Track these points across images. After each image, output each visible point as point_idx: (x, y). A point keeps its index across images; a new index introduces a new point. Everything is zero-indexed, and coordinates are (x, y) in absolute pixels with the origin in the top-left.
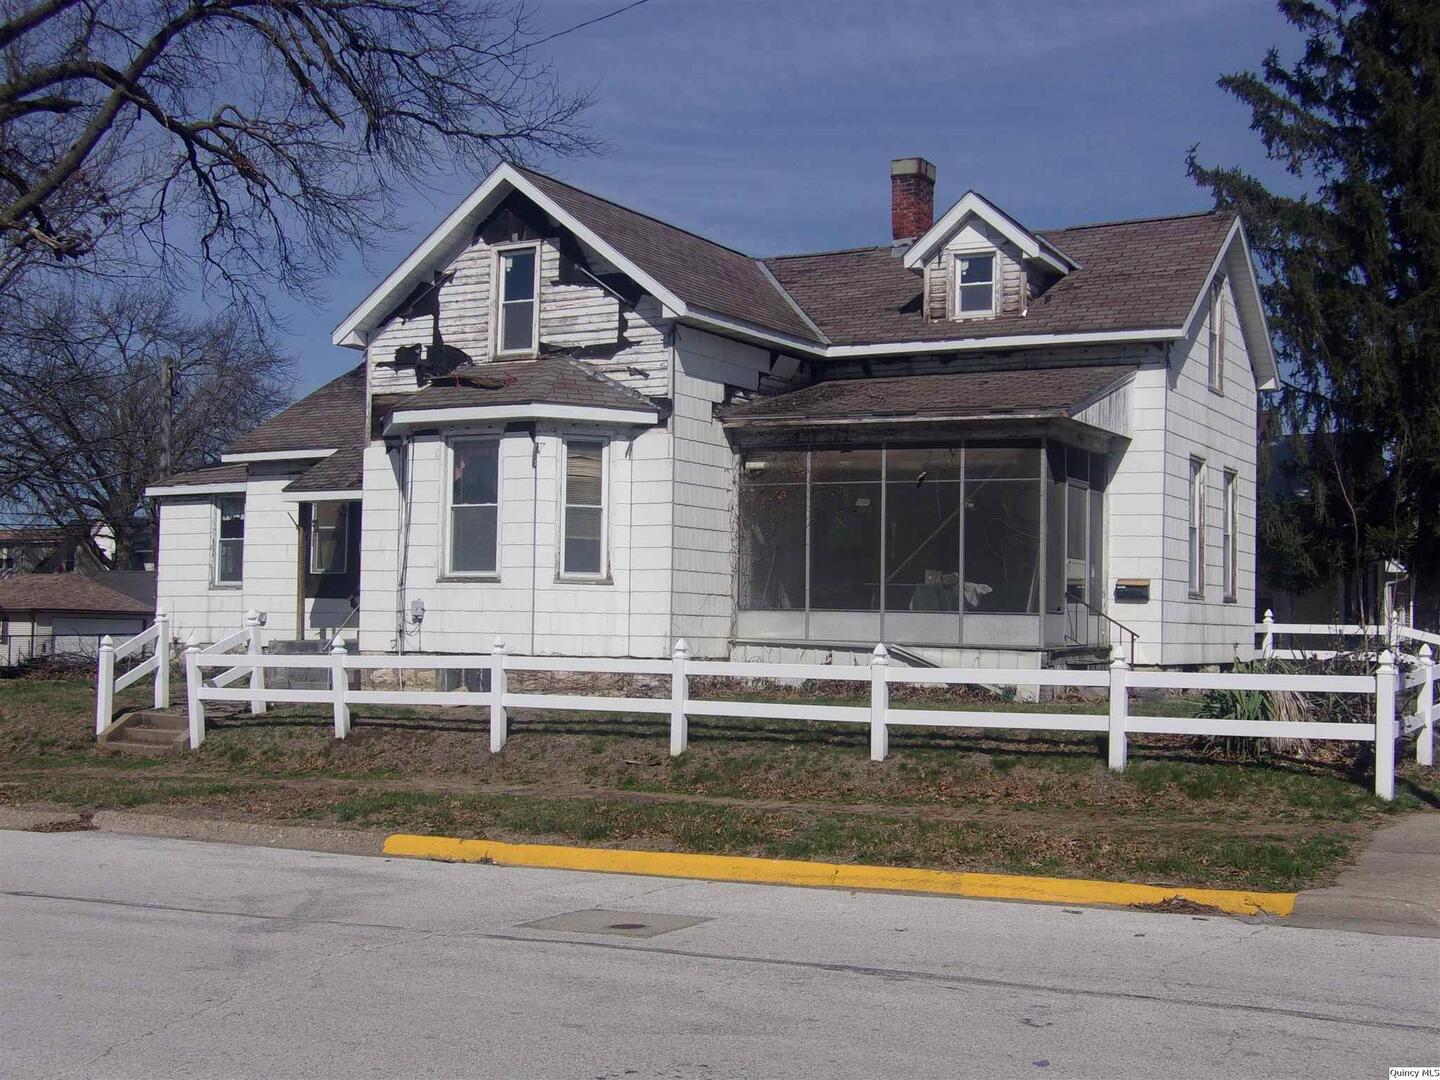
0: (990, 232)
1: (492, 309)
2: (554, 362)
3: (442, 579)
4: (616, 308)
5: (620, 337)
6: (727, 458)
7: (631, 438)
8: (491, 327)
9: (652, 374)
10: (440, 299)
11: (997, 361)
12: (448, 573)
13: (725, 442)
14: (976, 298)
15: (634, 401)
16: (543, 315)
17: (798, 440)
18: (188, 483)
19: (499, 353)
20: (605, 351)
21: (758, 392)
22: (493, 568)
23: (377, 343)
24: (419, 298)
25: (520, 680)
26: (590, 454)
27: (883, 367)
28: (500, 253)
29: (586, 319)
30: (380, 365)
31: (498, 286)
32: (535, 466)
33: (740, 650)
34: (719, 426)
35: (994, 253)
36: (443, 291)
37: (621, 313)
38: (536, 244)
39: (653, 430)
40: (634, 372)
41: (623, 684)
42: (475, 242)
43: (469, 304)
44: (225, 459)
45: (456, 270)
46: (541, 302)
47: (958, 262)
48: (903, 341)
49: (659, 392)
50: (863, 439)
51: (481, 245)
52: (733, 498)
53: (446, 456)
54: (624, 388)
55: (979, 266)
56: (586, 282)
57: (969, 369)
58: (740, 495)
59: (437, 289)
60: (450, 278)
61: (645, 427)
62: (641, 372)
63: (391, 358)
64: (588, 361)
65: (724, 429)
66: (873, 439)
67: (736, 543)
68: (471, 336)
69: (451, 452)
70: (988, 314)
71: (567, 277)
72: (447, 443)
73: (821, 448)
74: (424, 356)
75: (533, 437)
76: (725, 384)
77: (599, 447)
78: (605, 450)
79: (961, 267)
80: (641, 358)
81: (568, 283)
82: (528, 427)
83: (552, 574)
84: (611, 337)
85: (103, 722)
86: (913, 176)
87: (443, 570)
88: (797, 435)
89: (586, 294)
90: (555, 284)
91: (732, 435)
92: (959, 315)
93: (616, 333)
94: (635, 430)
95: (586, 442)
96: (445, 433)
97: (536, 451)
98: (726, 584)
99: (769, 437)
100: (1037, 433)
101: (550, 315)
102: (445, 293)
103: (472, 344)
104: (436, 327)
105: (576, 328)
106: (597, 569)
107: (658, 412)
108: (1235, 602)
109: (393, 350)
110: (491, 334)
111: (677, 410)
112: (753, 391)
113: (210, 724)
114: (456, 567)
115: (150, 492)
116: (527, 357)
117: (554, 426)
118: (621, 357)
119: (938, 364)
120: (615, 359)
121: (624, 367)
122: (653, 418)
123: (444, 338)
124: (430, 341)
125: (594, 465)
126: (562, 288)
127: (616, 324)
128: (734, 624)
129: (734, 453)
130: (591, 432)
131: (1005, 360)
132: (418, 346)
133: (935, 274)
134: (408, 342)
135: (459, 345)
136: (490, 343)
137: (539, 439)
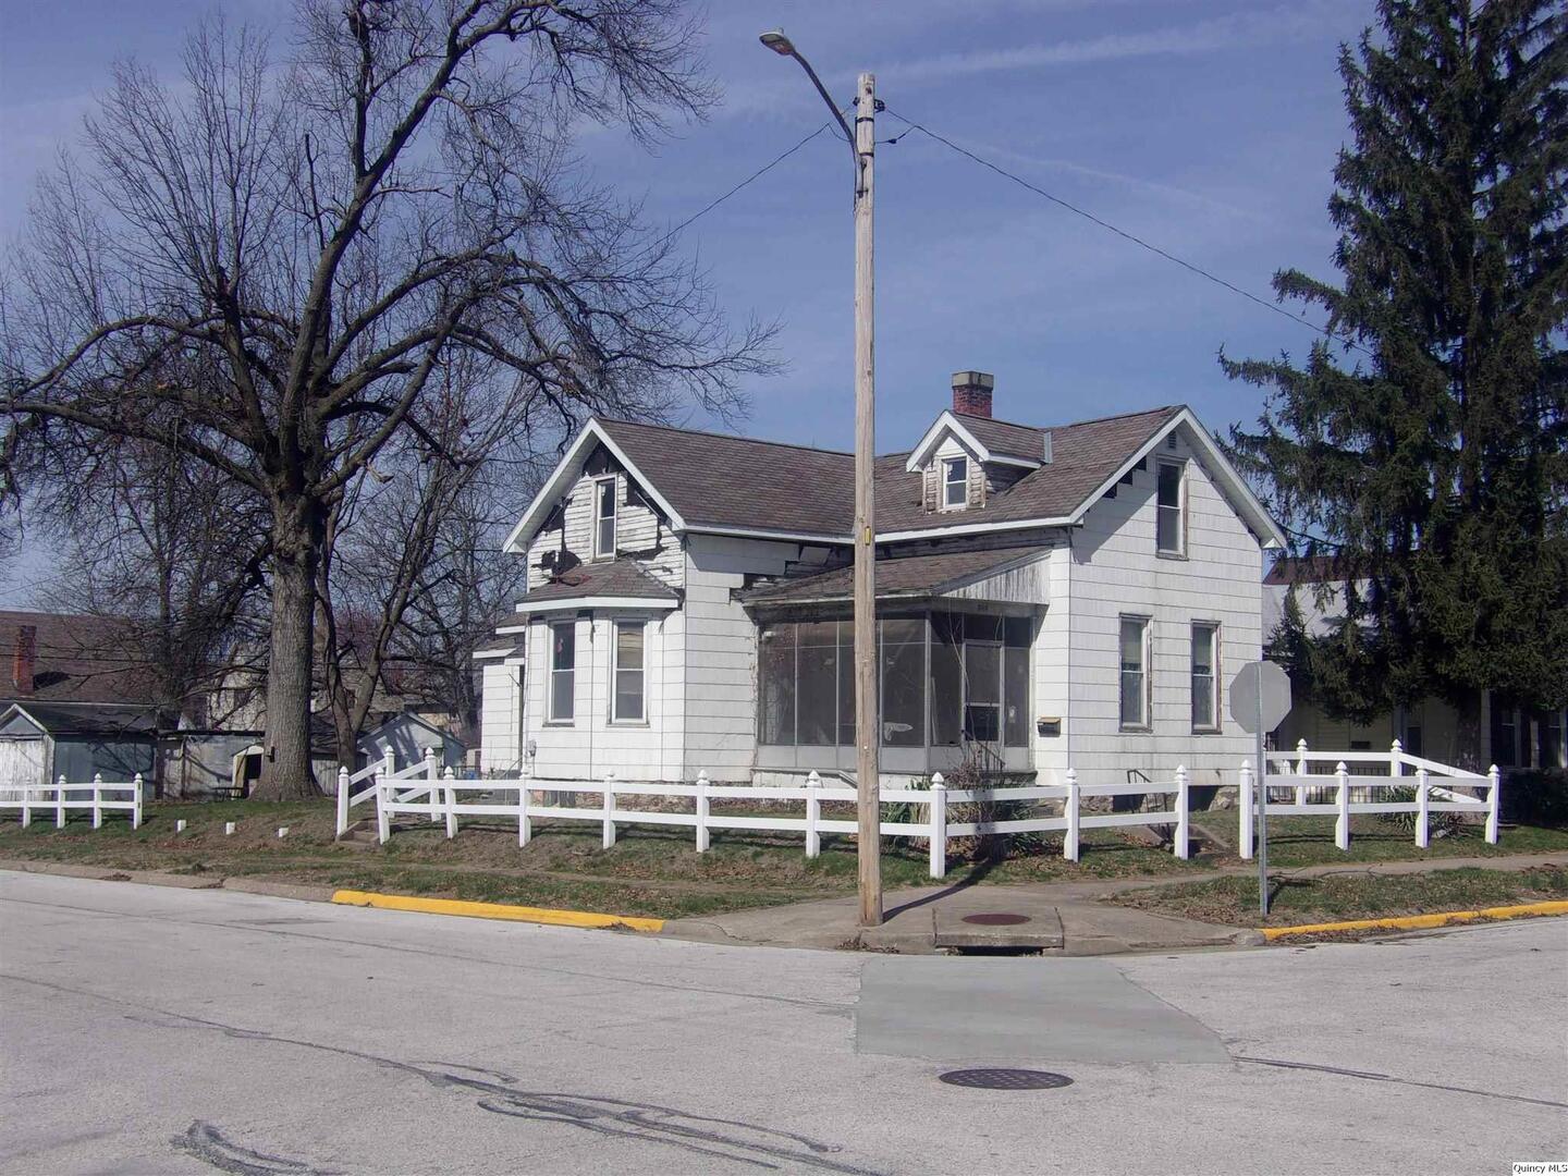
0: (962, 444)
1: (592, 525)
2: (625, 561)
3: (546, 725)
4: (656, 523)
5: (658, 544)
6: (748, 628)
7: (663, 618)
8: (592, 537)
9: (675, 571)
10: (565, 518)
11: (964, 543)
12: (550, 721)
13: (747, 617)
14: (956, 494)
15: (662, 591)
16: (619, 529)
17: (791, 615)
18: (497, 648)
19: (597, 556)
20: (649, 554)
21: (786, 576)
22: (572, 717)
23: (532, 551)
24: (553, 518)
25: (624, 803)
26: (634, 631)
27: (897, 550)
28: (598, 482)
29: (643, 531)
30: (534, 566)
31: (596, 507)
32: (592, 641)
33: (758, 775)
34: (739, 606)
35: (965, 457)
36: (567, 511)
37: (658, 526)
38: (614, 475)
39: (675, 612)
40: (665, 569)
41: (657, 803)
42: (583, 475)
43: (581, 521)
44: (499, 631)
45: (574, 496)
46: (618, 519)
47: (945, 465)
48: (901, 531)
49: (678, 584)
50: (827, 613)
51: (587, 477)
52: (754, 659)
53: (548, 635)
54: (660, 582)
55: (958, 468)
56: (641, 504)
57: (950, 550)
58: (759, 657)
59: (563, 510)
60: (570, 501)
61: (671, 610)
62: (669, 570)
63: (539, 561)
64: (643, 562)
65: (744, 607)
66: (832, 613)
67: (756, 694)
68: (581, 544)
69: (552, 631)
70: (961, 506)
71: (632, 501)
72: (549, 626)
73: (802, 621)
74: (557, 560)
75: (592, 621)
76: (745, 574)
77: (641, 625)
78: (645, 627)
79: (947, 468)
80: (669, 559)
81: (632, 504)
82: (588, 614)
83: (605, 720)
84: (652, 545)
85: (342, 826)
86: (966, 386)
87: (547, 718)
88: (790, 611)
89: (641, 512)
90: (625, 505)
91: (754, 613)
92: (946, 507)
93: (655, 541)
94: (664, 613)
95: (630, 623)
96: (548, 618)
97: (593, 629)
98: (750, 726)
99: (775, 613)
100: (922, 607)
101: (624, 528)
102: (569, 513)
103: (582, 550)
104: (563, 538)
105: (637, 538)
106: (640, 716)
107: (678, 599)
108: (1220, 733)
109: (540, 555)
110: (592, 542)
111: (688, 598)
112: (780, 576)
113: (394, 829)
114: (556, 716)
115: (476, 655)
116: (609, 559)
117: (605, 613)
118: (659, 559)
119: (929, 547)
120: (656, 560)
121: (659, 566)
122: (674, 604)
123: (568, 546)
124: (559, 548)
125: (638, 639)
126: (629, 508)
127: (655, 535)
128: (755, 756)
129: (755, 623)
130: (634, 615)
131: (971, 543)
132: (554, 552)
133: (930, 476)
134: (548, 549)
135: (574, 551)
136: (591, 550)
137: (596, 622)
